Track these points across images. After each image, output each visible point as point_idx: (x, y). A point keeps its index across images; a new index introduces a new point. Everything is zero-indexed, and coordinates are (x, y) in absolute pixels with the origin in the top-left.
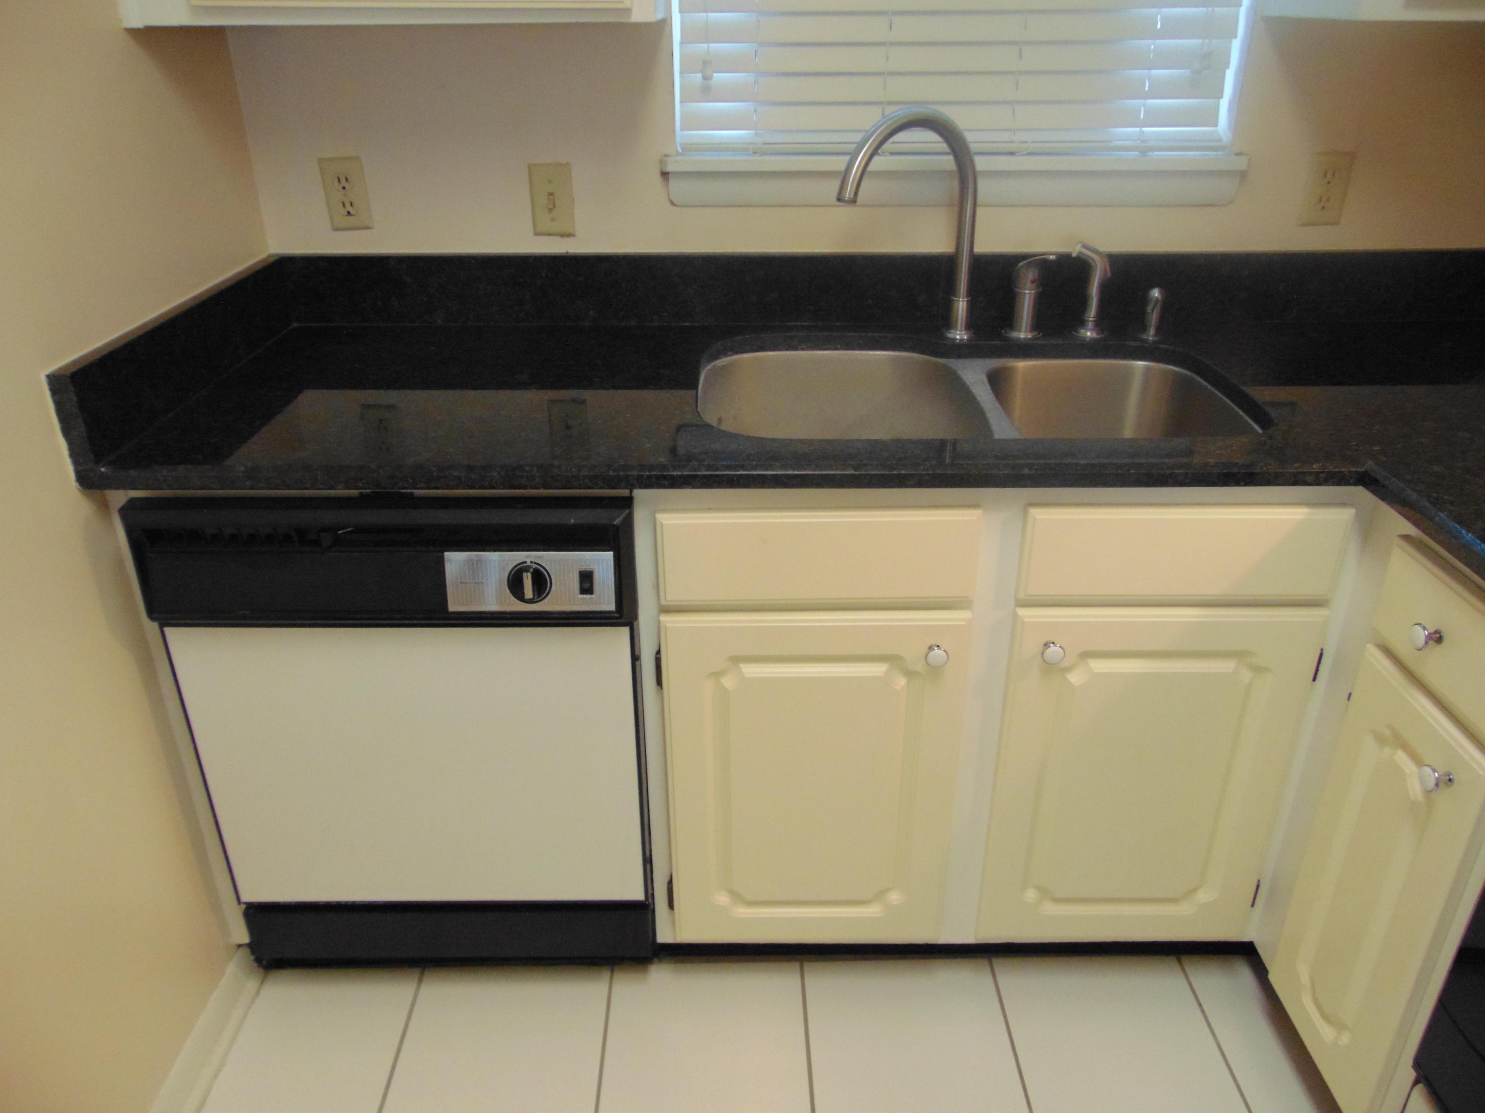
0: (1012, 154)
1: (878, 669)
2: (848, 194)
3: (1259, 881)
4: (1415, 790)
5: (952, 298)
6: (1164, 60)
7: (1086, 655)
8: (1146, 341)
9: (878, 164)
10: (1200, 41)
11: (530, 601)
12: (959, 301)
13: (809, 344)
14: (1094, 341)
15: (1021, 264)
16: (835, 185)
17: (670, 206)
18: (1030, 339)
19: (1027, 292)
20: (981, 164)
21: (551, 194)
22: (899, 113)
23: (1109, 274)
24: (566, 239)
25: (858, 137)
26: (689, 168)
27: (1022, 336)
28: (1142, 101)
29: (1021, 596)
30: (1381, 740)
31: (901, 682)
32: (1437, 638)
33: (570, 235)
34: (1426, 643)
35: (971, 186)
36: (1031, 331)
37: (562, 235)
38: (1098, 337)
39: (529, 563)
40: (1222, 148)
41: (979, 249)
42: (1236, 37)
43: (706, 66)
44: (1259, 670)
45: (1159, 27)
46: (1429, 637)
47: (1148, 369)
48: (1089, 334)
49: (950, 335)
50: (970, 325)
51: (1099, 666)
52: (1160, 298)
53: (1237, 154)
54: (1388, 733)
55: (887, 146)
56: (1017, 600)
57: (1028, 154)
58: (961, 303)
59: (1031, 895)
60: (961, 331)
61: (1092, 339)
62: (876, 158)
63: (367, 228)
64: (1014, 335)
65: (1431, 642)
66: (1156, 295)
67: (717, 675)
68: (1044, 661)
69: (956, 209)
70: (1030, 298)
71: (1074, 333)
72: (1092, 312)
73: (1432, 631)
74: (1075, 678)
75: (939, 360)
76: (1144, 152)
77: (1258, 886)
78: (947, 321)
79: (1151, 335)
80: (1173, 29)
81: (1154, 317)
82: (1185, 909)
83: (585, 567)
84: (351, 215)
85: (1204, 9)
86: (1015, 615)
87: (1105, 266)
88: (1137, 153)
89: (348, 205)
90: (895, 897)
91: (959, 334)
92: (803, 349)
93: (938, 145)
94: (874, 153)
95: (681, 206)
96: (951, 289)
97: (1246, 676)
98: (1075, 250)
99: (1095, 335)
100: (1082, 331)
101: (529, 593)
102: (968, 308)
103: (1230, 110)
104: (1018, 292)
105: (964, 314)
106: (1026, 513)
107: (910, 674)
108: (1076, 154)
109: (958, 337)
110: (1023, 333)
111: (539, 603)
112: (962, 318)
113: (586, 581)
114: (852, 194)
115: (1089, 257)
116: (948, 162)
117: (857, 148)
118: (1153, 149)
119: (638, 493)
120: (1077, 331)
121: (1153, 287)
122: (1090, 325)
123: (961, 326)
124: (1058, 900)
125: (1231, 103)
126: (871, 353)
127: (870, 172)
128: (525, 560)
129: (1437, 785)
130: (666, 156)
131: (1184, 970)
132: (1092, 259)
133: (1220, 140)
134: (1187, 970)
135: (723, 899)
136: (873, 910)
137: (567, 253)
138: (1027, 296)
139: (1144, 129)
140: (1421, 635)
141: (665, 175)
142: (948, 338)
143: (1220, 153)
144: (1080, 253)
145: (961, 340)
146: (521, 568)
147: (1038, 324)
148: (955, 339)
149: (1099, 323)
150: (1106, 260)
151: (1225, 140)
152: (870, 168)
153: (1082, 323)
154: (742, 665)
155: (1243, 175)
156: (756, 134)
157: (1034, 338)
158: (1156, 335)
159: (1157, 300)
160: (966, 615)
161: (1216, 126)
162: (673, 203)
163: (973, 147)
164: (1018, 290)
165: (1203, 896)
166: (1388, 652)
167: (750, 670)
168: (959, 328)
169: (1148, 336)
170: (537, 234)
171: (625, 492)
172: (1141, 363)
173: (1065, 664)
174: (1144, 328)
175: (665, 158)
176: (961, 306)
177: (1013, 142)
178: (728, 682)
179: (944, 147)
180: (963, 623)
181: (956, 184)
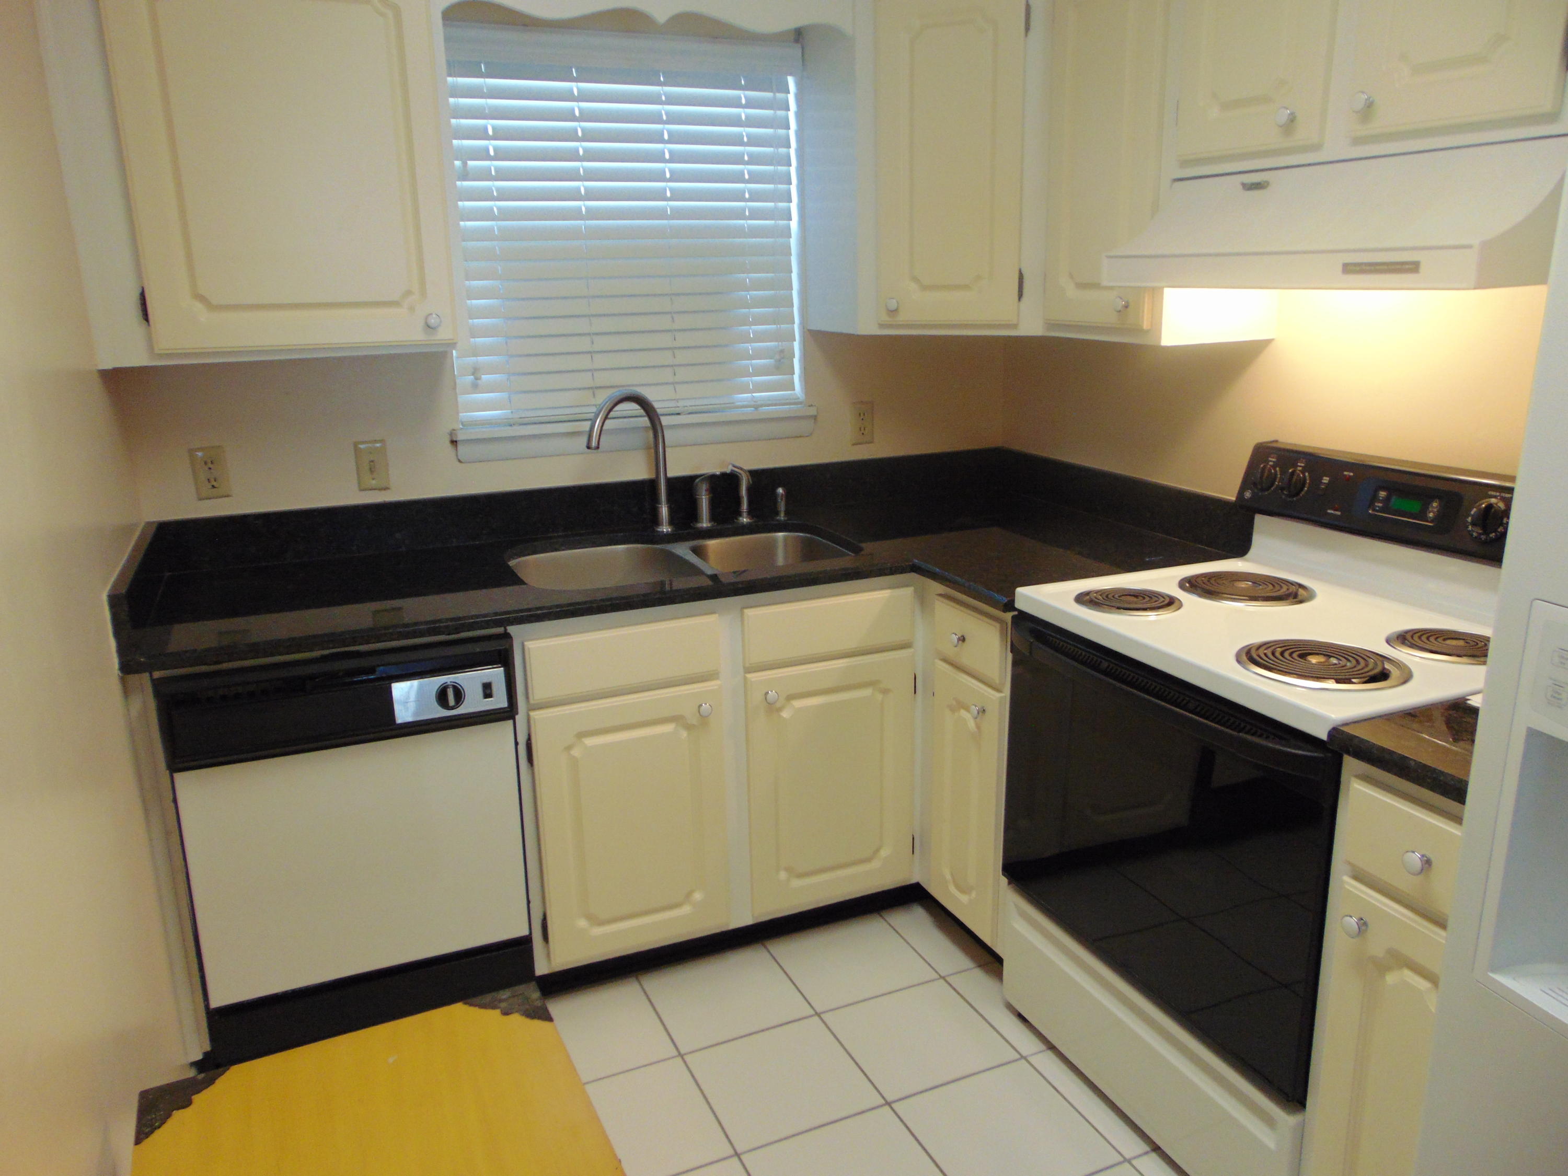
0: (679, 414)
1: (668, 728)
2: (594, 444)
3: (913, 836)
4: (971, 724)
5: (657, 505)
6: (758, 355)
7: (791, 698)
8: (781, 520)
9: (609, 424)
10: (777, 343)
11: (452, 708)
12: (662, 507)
13: (567, 546)
14: (749, 525)
15: (697, 480)
16: (584, 440)
17: (458, 463)
18: (710, 527)
19: (704, 497)
20: (665, 421)
21: (372, 461)
22: (617, 393)
23: (751, 482)
24: (383, 492)
25: (594, 409)
26: (473, 437)
27: (704, 525)
28: (750, 378)
29: (747, 665)
30: (953, 710)
31: (684, 734)
32: (963, 639)
33: (386, 489)
34: (958, 642)
35: (660, 435)
36: (710, 522)
37: (380, 489)
38: (751, 521)
39: (449, 683)
40: (801, 403)
41: (670, 475)
42: (795, 341)
43: (476, 371)
44: (885, 691)
45: (752, 336)
46: (959, 639)
47: (785, 539)
48: (745, 520)
49: (659, 530)
50: (671, 522)
51: (797, 704)
52: (784, 493)
53: (809, 406)
54: (954, 703)
55: (612, 414)
56: (744, 667)
57: (690, 413)
58: (664, 509)
59: (783, 875)
60: (666, 526)
61: (747, 523)
62: (607, 422)
63: (228, 496)
64: (699, 525)
65: (960, 642)
66: (781, 491)
67: (569, 748)
68: (768, 703)
69: (653, 451)
70: (706, 500)
71: (735, 520)
72: (745, 506)
73: (960, 636)
74: (785, 714)
75: (655, 546)
76: (757, 407)
77: (913, 838)
78: (655, 520)
79: (782, 517)
80: (760, 337)
81: (782, 506)
82: (875, 864)
83: (486, 680)
84: (215, 488)
85: (774, 326)
86: (745, 678)
87: (748, 479)
88: (752, 409)
89: (212, 480)
90: (698, 896)
91: (665, 529)
92: (563, 550)
93: (639, 411)
94: (606, 418)
95: (466, 462)
96: (655, 500)
97: (879, 697)
98: (728, 470)
99: (749, 520)
100: (741, 518)
101: (452, 701)
102: (668, 511)
103: (800, 380)
104: (699, 498)
105: (667, 517)
106: (742, 614)
107: (689, 727)
108: (716, 412)
109: (665, 530)
110: (705, 524)
111: (457, 709)
112: (665, 517)
113: (487, 690)
114: (597, 443)
115: (737, 472)
116: (645, 421)
117: (595, 416)
118: (762, 406)
119: (512, 629)
120: (736, 519)
121: (779, 486)
122: (745, 514)
123: (666, 523)
124: (801, 876)
125: (800, 377)
126: (609, 547)
127: (606, 430)
128: (446, 681)
129: (978, 713)
130: (454, 430)
131: (885, 920)
132: (740, 474)
133: (799, 398)
134: (886, 918)
135: (582, 923)
136: (686, 909)
137: (385, 501)
138: (704, 500)
139: (754, 394)
140: (955, 638)
141: (454, 442)
142: (657, 531)
143: (799, 406)
144: (732, 470)
145: (668, 532)
146: (445, 687)
147: (713, 517)
148: (664, 532)
149: (750, 513)
150: (748, 473)
151: (801, 398)
152: (605, 427)
153: (739, 514)
154: (583, 739)
155: (815, 418)
156: (512, 412)
157: (713, 526)
158: (785, 516)
159: (782, 495)
160: (718, 682)
161: (794, 390)
162: (460, 461)
163: (659, 411)
164: (698, 497)
165: (884, 853)
166: (945, 660)
167: (590, 742)
168: (664, 524)
169: (780, 517)
170: (361, 490)
171: (501, 630)
172: (781, 534)
173: (778, 705)
174: (777, 513)
175: (454, 431)
176: (664, 511)
177: (678, 407)
178: (576, 752)
179: (642, 412)
180: (716, 687)
181: (651, 434)
